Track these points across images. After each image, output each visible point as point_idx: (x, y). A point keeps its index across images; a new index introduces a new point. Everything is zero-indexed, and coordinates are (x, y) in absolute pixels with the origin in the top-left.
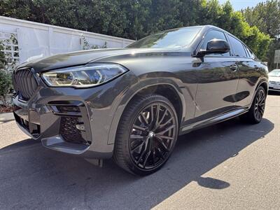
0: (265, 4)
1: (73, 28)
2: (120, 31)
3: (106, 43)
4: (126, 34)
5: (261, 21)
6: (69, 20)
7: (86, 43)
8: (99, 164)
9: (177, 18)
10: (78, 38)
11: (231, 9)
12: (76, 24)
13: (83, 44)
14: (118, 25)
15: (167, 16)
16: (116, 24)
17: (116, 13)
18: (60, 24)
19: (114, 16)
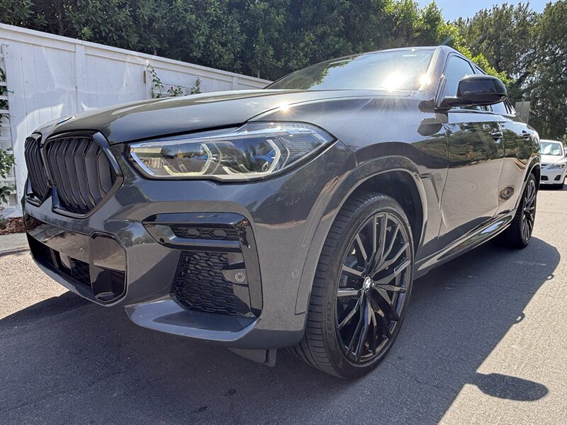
0: (491, 13)
1: (129, 48)
2: (228, 57)
3: (198, 83)
4: (238, 64)
5: (484, 45)
6: (119, 29)
7: (157, 82)
8: (267, 360)
9: (340, 35)
10: (139, 71)
11: (438, 19)
12: (135, 39)
13: (150, 84)
14: (224, 45)
15: (320, 30)
16: (220, 43)
17: (219, 19)
18: (98, 38)
19: (216, 24)
